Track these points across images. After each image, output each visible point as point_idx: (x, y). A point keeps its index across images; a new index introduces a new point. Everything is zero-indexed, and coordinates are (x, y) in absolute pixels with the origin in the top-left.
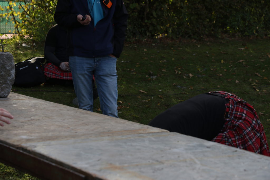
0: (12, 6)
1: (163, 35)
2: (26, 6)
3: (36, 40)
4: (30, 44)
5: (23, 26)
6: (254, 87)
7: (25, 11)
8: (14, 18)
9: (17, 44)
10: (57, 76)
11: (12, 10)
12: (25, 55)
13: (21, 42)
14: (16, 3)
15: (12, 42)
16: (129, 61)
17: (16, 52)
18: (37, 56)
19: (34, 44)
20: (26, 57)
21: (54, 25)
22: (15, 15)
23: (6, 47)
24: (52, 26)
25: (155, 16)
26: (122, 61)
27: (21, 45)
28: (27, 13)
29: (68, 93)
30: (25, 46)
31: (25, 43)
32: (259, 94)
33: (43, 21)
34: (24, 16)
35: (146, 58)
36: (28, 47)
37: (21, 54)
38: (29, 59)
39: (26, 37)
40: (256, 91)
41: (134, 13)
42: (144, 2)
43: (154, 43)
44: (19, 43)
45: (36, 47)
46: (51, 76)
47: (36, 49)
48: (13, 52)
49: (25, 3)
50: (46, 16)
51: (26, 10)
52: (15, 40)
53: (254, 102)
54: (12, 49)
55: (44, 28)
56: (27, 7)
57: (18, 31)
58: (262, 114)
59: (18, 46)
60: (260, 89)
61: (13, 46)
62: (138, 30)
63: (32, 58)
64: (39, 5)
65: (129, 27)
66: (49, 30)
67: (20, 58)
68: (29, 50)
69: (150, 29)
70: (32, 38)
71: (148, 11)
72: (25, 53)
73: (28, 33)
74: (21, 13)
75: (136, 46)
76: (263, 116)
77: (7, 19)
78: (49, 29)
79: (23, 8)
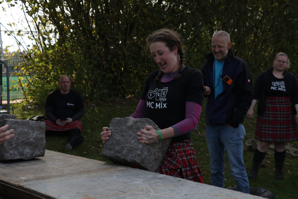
0: (21, 80)
1: (131, 96)
2: (30, 79)
3: (38, 103)
4: (33, 106)
5: (28, 93)
6: (197, 131)
7: (30, 83)
8: (23, 88)
9: (24, 107)
10: (54, 129)
11: (21, 82)
12: (30, 115)
13: (27, 105)
14: (24, 77)
15: (20, 105)
16: (106, 116)
17: (23, 113)
18: (39, 115)
19: (37, 106)
20: (31, 116)
21: (51, 92)
22: (23, 86)
23: (16, 110)
24: (50, 93)
25: (125, 82)
26: (102, 116)
27: (27, 108)
28: (31, 84)
29: (62, 141)
30: (29, 108)
31: (30, 106)
32: (200, 136)
33: (43, 89)
34: (29, 86)
35: (119, 113)
36: (32, 109)
37: (27, 114)
38: (32, 118)
39: (31, 101)
40: (198, 133)
41: (110, 81)
42: (116, 73)
43: (125, 102)
44: (26, 106)
45: (38, 109)
46: (49, 129)
47: (38, 110)
48: (21, 113)
49: (31, 77)
50: (45, 86)
51: (31, 81)
52: (23, 104)
53: (197, 142)
54: (20, 111)
55: (44, 95)
56: (32, 79)
57: (26, 98)
58: (203, 150)
59: (25, 108)
60: (201, 132)
61: (21, 108)
62: (113, 93)
63: (34, 117)
64: (39, 78)
65: (106, 91)
66: (48, 96)
67: (26, 117)
68: (33, 110)
69: (122, 92)
70: (35, 102)
71: (119, 79)
72: (30, 113)
73: (32, 98)
74: (27, 84)
75: (111, 104)
76: (204, 152)
77: (17, 89)
78: (47, 94)
79: (28, 80)
